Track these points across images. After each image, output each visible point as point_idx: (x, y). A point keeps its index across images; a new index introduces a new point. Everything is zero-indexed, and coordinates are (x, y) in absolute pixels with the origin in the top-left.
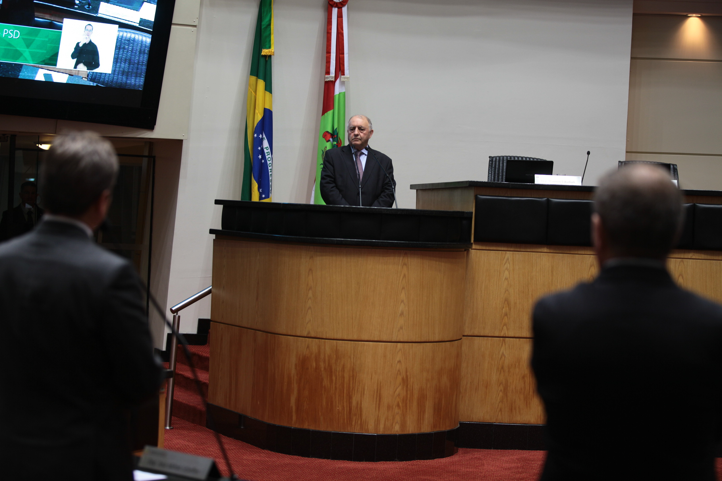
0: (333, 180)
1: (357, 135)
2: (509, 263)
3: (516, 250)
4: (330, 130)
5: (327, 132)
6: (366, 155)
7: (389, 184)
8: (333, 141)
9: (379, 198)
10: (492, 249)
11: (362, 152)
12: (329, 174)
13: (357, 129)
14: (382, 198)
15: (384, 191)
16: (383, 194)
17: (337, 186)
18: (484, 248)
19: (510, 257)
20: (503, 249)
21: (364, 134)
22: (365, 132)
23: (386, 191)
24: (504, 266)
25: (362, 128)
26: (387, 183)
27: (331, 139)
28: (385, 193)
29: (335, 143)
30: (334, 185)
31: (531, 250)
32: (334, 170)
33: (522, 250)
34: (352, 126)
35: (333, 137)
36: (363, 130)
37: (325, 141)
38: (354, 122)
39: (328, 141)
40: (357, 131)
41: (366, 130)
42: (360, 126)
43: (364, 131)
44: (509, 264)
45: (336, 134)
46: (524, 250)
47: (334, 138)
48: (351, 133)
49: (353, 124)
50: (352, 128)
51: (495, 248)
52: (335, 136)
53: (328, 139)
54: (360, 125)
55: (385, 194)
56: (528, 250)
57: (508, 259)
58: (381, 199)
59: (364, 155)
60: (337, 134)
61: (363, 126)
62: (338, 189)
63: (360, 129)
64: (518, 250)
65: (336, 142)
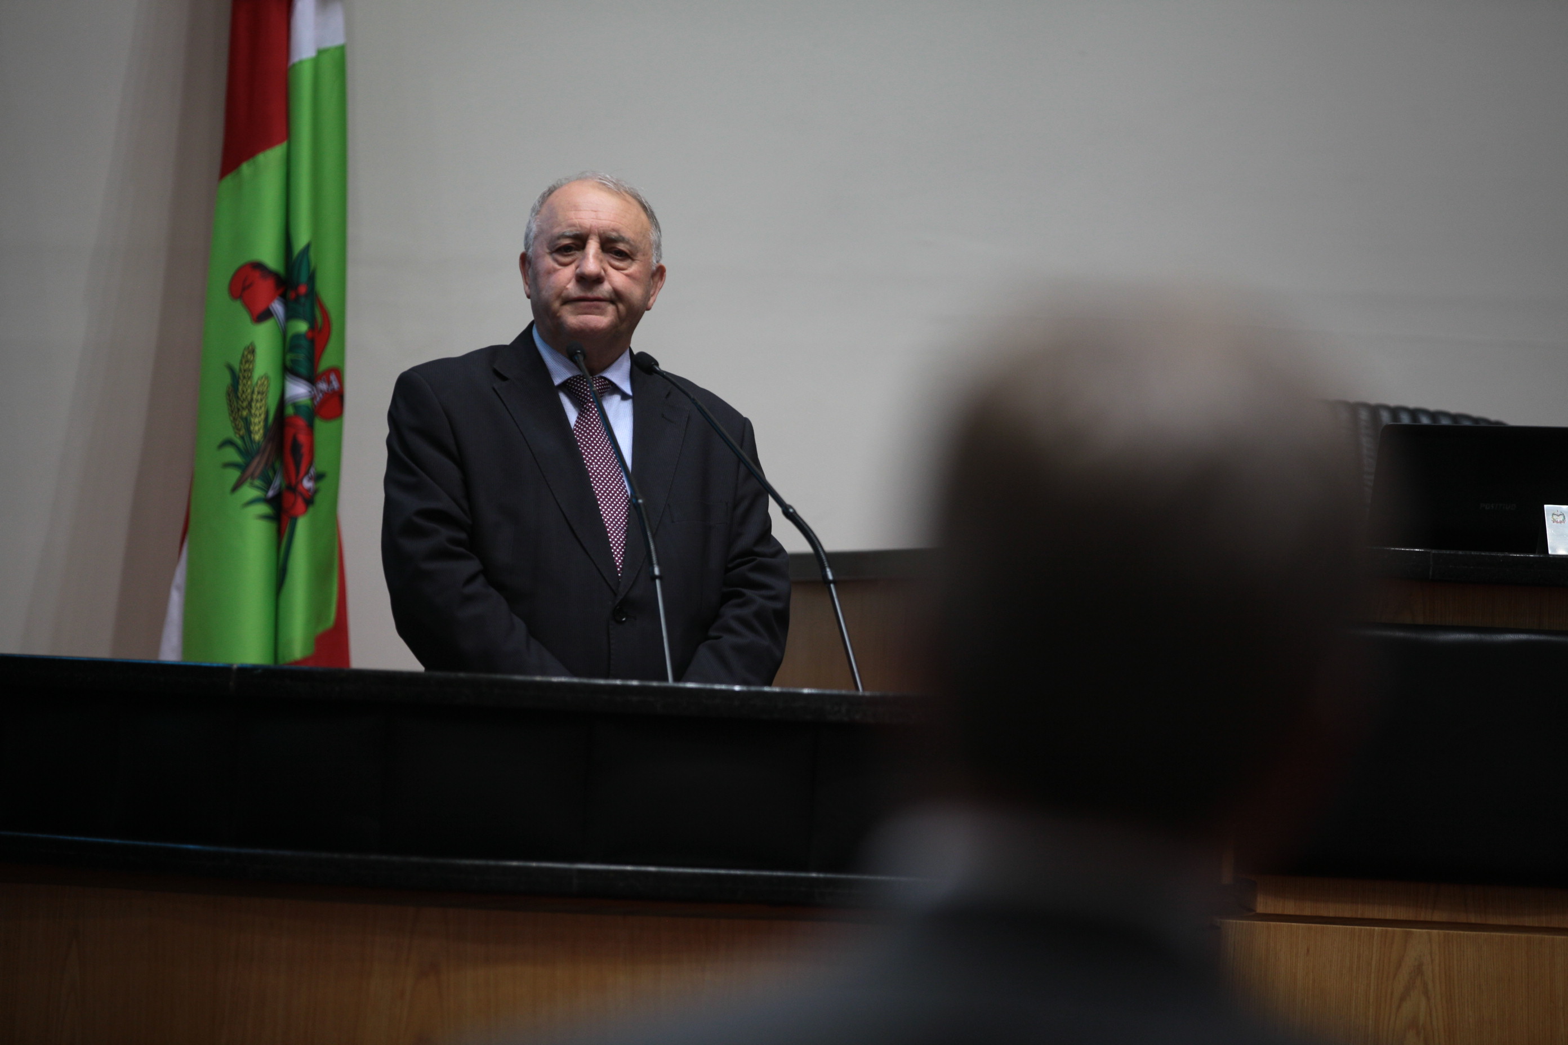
0: (463, 536)
1: (597, 280)
2: (1426, 993)
3: (1462, 918)
4: (269, 253)
5: (258, 266)
6: (624, 397)
7: (759, 559)
8: (291, 315)
9: (712, 633)
10: (1332, 914)
11: (606, 379)
12: (444, 503)
13: (593, 246)
14: (730, 631)
15: (741, 595)
16: (730, 613)
17: (489, 573)
18: (1290, 907)
19: (1432, 961)
20: (1389, 913)
21: (627, 275)
22: (634, 268)
23: (749, 593)
24: (1399, 1007)
25: (621, 246)
26: (748, 554)
27: (277, 307)
28: (740, 606)
29: (302, 327)
30: (473, 566)
31: (1544, 921)
32: (467, 484)
33: (1492, 920)
34: (568, 231)
35: (291, 295)
36: (623, 255)
37: (245, 317)
38: (576, 208)
39: (263, 316)
40: (592, 261)
41: (639, 257)
42: (614, 235)
43: (630, 261)
44: (1428, 999)
45: (304, 278)
46: (1504, 921)
47: (297, 299)
48: (557, 266)
49: (576, 221)
50: (567, 242)
51: (1346, 910)
52: (303, 290)
53: (260, 308)
54: (614, 230)
55: (746, 612)
56: (1528, 921)
57: (1419, 970)
58: (728, 639)
59: (617, 398)
60: (312, 278)
61: (628, 234)
62: (500, 587)
63: (610, 245)
64: (1473, 919)
65: (305, 319)
